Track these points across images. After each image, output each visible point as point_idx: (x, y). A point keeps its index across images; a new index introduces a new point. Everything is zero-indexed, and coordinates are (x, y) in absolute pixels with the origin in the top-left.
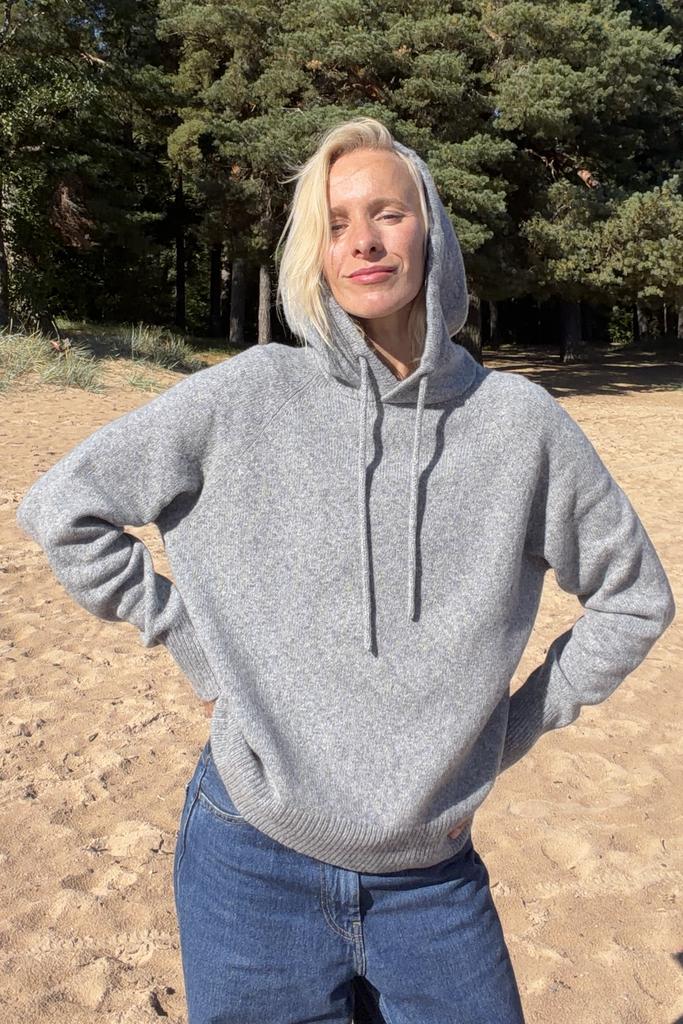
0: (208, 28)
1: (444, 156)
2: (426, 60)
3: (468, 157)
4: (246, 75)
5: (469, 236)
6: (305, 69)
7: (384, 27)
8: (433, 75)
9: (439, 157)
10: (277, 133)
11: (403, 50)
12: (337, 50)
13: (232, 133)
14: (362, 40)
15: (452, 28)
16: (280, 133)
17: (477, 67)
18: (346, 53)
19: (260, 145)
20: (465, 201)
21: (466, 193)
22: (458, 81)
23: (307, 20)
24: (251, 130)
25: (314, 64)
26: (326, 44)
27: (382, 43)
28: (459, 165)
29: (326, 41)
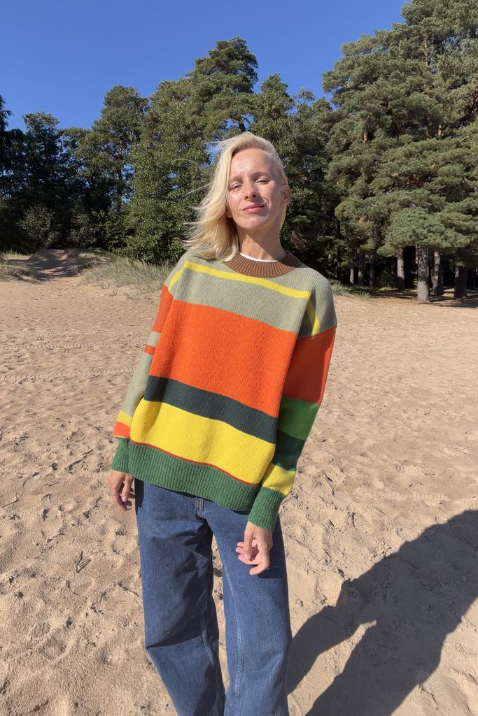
0: (352, 164)
1: (451, 208)
2: (445, 169)
3: (462, 208)
4: (366, 181)
5: (462, 240)
6: (391, 177)
7: (425, 157)
8: (447, 175)
9: (449, 209)
10: (379, 203)
11: (433, 166)
12: (404, 169)
13: (361, 204)
14: (416, 164)
15: (456, 155)
16: (380, 203)
17: (468, 169)
18: (409, 169)
19: (372, 208)
20: (460, 226)
21: (461, 222)
22: (458, 177)
23: (393, 157)
24: (368, 203)
25: (395, 175)
26: (400, 166)
27: (424, 163)
28: (458, 212)
29: (400, 165)
